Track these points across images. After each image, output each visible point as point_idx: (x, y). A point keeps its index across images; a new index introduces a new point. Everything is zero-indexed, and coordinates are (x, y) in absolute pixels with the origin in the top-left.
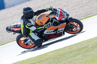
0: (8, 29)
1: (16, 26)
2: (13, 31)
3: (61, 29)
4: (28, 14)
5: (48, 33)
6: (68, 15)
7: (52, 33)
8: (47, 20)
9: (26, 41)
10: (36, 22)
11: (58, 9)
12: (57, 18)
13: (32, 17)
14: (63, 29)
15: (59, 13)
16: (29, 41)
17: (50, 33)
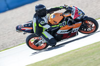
0: (19, 29)
1: (27, 26)
2: (24, 30)
3: (75, 29)
4: (41, 13)
5: (62, 33)
6: (83, 14)
7: (66, 33)
8: (61, 19)
9: (36, 41)
10: (49, 21)
11: (73, 8)
14: (78, 28)
15: (74, 12)
16: (40, 41)
17: (64, 33)
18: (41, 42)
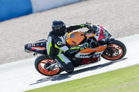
2: (34, 51)
5: (81, 57)
6: (110, 35)
8: (82, 39)
9: (48, 65)
10: (67, 41)
12: (97, 38)
13: (63, 34)
14: (101, 53)
15: (99, 32)
17: (84, 57)
18: (54, 66)
